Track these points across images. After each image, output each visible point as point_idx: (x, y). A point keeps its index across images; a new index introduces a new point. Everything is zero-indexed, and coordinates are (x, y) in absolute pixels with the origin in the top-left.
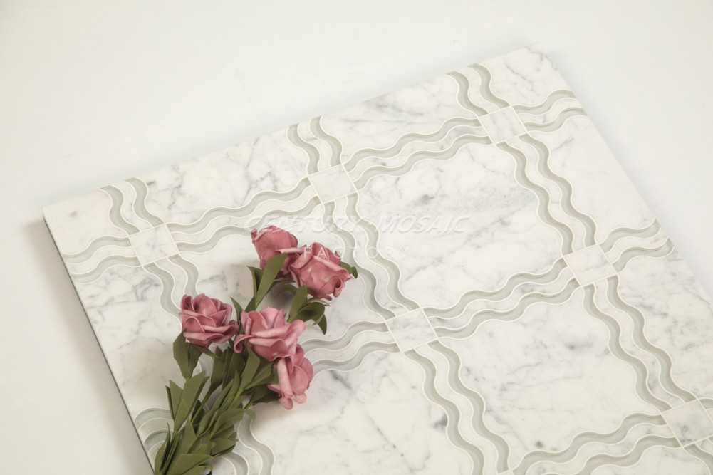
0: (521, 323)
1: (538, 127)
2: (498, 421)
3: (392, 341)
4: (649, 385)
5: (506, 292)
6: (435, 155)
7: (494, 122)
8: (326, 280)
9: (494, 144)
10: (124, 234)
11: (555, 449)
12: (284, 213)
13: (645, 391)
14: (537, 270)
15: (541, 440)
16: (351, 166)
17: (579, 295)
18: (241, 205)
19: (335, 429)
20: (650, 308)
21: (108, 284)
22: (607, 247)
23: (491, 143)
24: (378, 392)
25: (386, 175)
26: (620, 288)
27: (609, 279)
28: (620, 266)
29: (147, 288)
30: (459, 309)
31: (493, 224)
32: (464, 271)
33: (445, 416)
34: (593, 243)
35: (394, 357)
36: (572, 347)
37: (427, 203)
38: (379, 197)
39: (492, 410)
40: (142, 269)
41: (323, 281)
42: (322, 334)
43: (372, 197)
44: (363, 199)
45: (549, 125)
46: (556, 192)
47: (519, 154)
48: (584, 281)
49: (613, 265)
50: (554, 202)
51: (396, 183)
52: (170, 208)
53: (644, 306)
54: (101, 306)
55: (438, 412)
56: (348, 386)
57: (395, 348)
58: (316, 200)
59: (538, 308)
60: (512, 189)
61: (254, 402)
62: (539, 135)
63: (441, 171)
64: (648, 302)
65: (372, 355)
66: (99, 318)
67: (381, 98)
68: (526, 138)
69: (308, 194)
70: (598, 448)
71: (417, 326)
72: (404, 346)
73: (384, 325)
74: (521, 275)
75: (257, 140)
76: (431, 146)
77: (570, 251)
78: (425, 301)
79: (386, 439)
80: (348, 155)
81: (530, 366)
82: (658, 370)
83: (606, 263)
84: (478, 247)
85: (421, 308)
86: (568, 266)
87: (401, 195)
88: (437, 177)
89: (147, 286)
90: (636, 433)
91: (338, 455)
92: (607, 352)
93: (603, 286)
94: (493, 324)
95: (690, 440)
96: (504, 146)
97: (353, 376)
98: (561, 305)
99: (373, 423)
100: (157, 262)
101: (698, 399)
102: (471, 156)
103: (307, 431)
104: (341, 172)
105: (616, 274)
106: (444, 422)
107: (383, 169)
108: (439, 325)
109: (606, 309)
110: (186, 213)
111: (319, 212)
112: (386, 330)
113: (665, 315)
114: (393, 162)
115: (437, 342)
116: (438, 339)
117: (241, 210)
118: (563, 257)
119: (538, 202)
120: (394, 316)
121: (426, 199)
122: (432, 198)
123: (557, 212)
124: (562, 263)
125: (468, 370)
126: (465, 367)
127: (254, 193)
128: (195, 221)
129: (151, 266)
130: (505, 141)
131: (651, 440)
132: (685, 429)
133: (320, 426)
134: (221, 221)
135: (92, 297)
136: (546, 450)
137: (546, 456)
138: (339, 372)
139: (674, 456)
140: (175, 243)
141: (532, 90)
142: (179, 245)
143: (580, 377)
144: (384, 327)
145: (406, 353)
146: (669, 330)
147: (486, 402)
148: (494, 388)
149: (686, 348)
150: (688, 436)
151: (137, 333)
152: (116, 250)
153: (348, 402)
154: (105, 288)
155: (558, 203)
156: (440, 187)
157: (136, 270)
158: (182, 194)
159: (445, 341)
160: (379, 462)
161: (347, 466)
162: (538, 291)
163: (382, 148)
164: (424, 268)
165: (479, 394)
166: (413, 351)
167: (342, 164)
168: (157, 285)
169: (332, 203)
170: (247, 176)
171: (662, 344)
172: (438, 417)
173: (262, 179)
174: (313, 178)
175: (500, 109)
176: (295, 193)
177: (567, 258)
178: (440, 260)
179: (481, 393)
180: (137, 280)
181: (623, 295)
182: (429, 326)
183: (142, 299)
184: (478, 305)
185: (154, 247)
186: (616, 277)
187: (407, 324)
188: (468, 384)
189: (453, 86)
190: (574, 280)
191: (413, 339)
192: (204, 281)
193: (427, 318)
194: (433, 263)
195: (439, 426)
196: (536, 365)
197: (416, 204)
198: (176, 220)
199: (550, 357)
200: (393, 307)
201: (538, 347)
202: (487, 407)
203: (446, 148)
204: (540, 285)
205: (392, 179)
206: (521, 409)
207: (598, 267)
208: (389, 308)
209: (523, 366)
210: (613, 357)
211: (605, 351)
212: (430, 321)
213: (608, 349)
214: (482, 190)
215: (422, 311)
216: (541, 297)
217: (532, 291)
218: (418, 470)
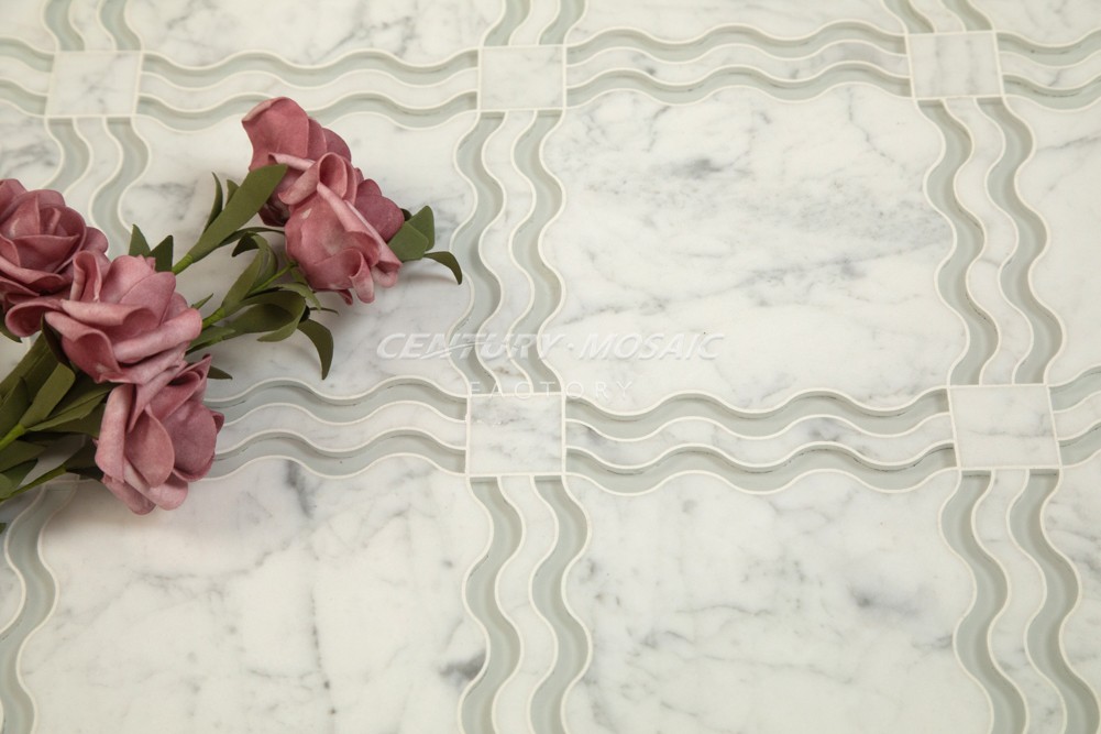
0: (771, 503)
1: (1036, 92)
2: (596, 715)
3: (460, 444)
5: (775, 423)
6: (775, 85)
7: (938, 54)
8: (332, 250)
9: (914, 99)
10: (52, 45)
12: (394, 108)
14: (870, 397)
16: (580, 54)
17: (944, 485)
18: (313, 63)
19: (221, 594)
22: (1068, 396)
23: (908, 94)
24: (365, 546)
25: (643, 94)
26: (1052, 502)
27: (1035, 474)
28: (1079, 451)
29: (27, 164)
30: (647, 423)
31: (823, 264)
33: (482, 657)
34: (1038, 379)
35: (444, 480)
36: (865, 602)
37: (699, 177)
38: (603, 132)
39: (595, 682)
40: (41, 123)
41: (324, 251)
42: (321, 376)
43: (590, 129)
44: (570, 125)
45: (1062, 95)
46: (1003, 240)
47: (959, 137)
48: (970, 457)
49: (1063, 445)
50: (987, 261)
51: (656, 116)
52: (170, 25)
53: (1091, 565)
55: (472, 640)
56: (306, 509)
57: (458, 459)
58: (471, 98)
59: (831, 481)
60: (906, 204)
61: (69, 471)
62: (1026, 110)
63: (767, 120)
65: (399, 458)
68: (995, 106)
69: (461, 82)
71: (533, 430)
72: (478, 466)
73: (463, 402)
74: (832, 398)
76: (774, 65)
77: (974, 380)
78: (580, 381)
79: (318, 661)
80: (586, 32)
81: (742, 610)
83: (1046, 432)
84: (763, 303)
86: (951, 413)
87: (653, 143)
88: (751, 131)
89: (29, 158)
91: (192, 657)
92: (945, 643)
93: (1013, 484)
94: (707, 483)
96: (935, 109)
97: (330, 490)
98: (888, 495)
99: (313, 612)
100: (80, 121)
102: (850, 107)
103: (159, 577)
104: (554, 60)
105: (1060, 467)
106: (470, 670)
107: (644, 81)
108: (582, 445)
109: (993, 541)
111: (466, 121)
112: (461, 416)
114: (674, 73)
115: (556, 481)
116: (563, 474)
117: (312, 73)
118: (948, 387)
119: (951, 250)
121: (702, 167)
122: (718, 170)
123: (985, 284)
124: (939, 400)
125: (593, 569)
126: (589, 560)
127: (352, 49)
128: (203, 64)
129: (62, 125)
130: (943, 100)
133: (192, 576)
134: (256, 81)
138: (309, 472)
140: (137, 95)
141: (1058, 12)
142: (143, 101)
143: (849, 681)
144: (460, 407)
145: (476, 482)
147: (594, 659)
148: (630, 632)
152: (17, 71)
153: (285, 545)
155: (998, 265)
156: (747, 153)
157: (29, 122)
158: (210, 7)
159: (577, 484)
160: (273, 708)
161: (196, 689)
162: (848, 446)
163: (666, 38)
164: (618, 310)
165: (588, 634)
166: (492, 482)
167: (565, 46)
168: (50, 164)
169: (500, 117)
170: (360, 12)
172: (463, 652)
173: (386, 26)
174: (488, 56)
175: (965, 32)
176: (436, 74)
177: (956, 394)
178: (661, 304)
179: (593, 632)
180: (18, 142)
181: (1052, 521)
182: (560, 438)
184: (696, 429)
185: (92, 88)
186: (1055, 474)
187: (513, 418)
188: (575, 600)
190: (948, 448)
191: (509, 456)
192: (147, 187)
193: (564, 420)
194: (644, 305)
195: (456, 675)
196: (757, 614)
197: (676, 172)
198: (166, 52)
199: (798, 607)
200: (503, 371)
201: (783, 573)
202: (589, 670)
203: (804, 78)
204: (859, 434)
205: (651, 103)
206: (666, 705)
207: (1022, 436)
208: (494, 371)
209: (725, 606)
210: (953, 661)
211: (940, 640)
212: (568, 429)
213: (951, 637)
214: (837, 185)
215: (560, 401)
216: (852, 461)
217: (835, 440)
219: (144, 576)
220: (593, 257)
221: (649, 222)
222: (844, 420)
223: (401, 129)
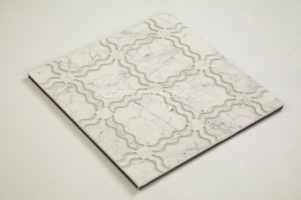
0: (187, 82)
1: (174, 33)
4: (229, 91)
5: (180, 75)
6: (146, 44)
7: (161, 33)
9: (163, 39)
10: (57, 76)
11: (207, 111)
12: (105, 64)
13: (228, 93)
14: (187, 68)
15: (203, 110)
16: (122, 49)
19: (140, 116)
20: (223, 73)
21: (57, 89)
22: (205, 59)
23: (162, 38)
25: (133, 51)
26: (212, 69)
27: (209, 68)
28: (211, 64)
30: (167, 81)
31: (170, 59)
32: (165, 71)
33: (172, 108)
34: (201, 59)
35: (152, 96)
36: (204, 86)
38: (133, 56)
39: (186, 105)
40: (66, 84)
43: (131, 57)
44: (128, 58)
45: (177, 32)
46: (186, 48)
47: (171, 40)
48: (201, 69)
49: (209, 64)
50: (186, 51)
51: (137, 52)
52: (69, 67)
53: (221, 73)
54: (57, 95)
58: (114, 60)
59: (190, 78)
60: (172, 49)
62: (176, 35)
63: (150, 47)
64: (222, 71)
66: (57, 98)
67: (125, 31)
68: (172, 36)
69: (111, 58)
70: (220, 109)
71: (156, 87)
74: (182, 70)
75: (90, 47)
76: (145, 42)
77: (195, 62)
78: (156, 81)
79: (157, 116)
80: (120, 47)
82: (230, 87)
83: (206, 64)
84: (168, 65)
85: (156, 83)
86: (196, 66)
87: (140, 55)
88: (149, 49)
89: (69, 88)
90: (229, 104)
91: (144, 122)
92: (214, 85)
93: (207, 70)
94: (179, 83)
95: (245, 103)
96: (166, 39)
97: (141, 102)
98: (197, 76)
99: (151, 113)
101: (244, 93)
102: (157, 42)
103: (133, 118)
104: (119, 51)
106: (173, 110)
107: (132, 49)
108: (163, 86)
109: (210, 75)
110: (75, 68)
111: (116, 63)
113: (228, 74)
114: (134, 47)
116: (164, 89)
117: (91, 65)
118: (193, 64)
119: (181, 51)
120: (148, 86)
121: (148, 55)
122: (150, 54)
123: (187, 53)
124: (194, 66)
127: (94, 60)
128: (78, 70)
129: (69, 83)
130: (166, 37)
131: (234, 105)
132: (242, 100)
133: (136, 116)
134: (87, 69)
135: (53, 93)
136: (205, 112)
137: (205, 113)
138: (137, 102)
139: (242, 107)
140: (74, 76)
141: (170, 24)
142: (76, 77)
143: (209, 93)
144: (146, 89)
145: (155, 94)
146: (230, 78)
147: (184, 103)
148: (184, 99)
149: (236, 81)
150: (244, 102)
151: (71, 100)
152: (56, 80)
154: (56, 90)
156: (151, 51)
157: (64, 85)
158: (72, 63)
159: (166, 90)
160: (157, 122)
161: (148, 125)
163: (130, 44)
164: (153, 72)
166: (157, 94)
167: (119, 49)
168: (72, 88)
169: (119, 60)
170: (91, 56)
171: (229, 81)
173: (95, 56)
174: (111, 54)
175: (162, 30)
176: (107, 59)
177: (195, 64)
178: (157, 70)
179: (181, 101)
180: (66, 87)
181: (214, 71)
182: (160, 87)
183: (69, 92)
184: (173, 79)
185: (68, 78)
186: (210, 67)
187: (153, 87)
188: (177, 99)
189: (146, 26)
190: (198, 70)
191: (156, 91)
192: (87, 85)
193: (159, 85)
194: (155, 71)
195: (172, 111)
197: (145, 57)
198: (72, 70)
199: (198, 89)
201: (194, 87)
203: (149, 41)
204: (189, 72)
205: (135, 51)
206: (194, 103)
207: (204, 65)
208: (146, 84)
210: (216, 86)
214: (164, 50)
216: (190, 75)
217: (187, 74)
218: (169, 123)
219: (131, 119)
220: (145, 69)
221: (148, 63)
222: (186, 72)
223: (109, 66)
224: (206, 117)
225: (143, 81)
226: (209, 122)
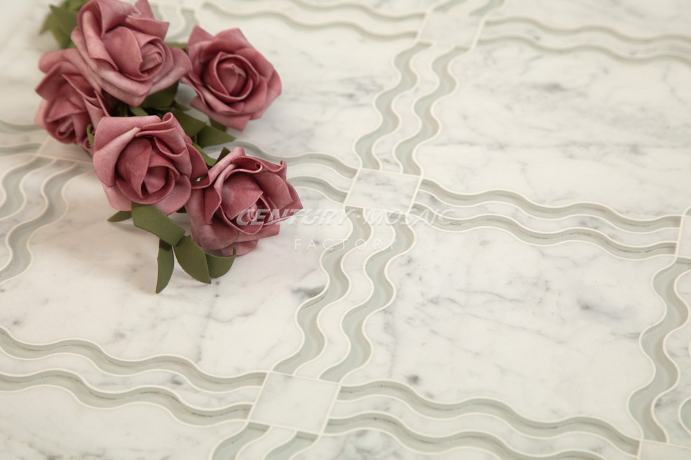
0: (540, 251)
2: (385, 328)
3: (345, 189)
4: (659, 400)
11: (431, 396)
13: (646, 403)
14: (627, 212)
25: (527, 48)
30: (471, 200)
31: (619, 145)
32: (523, 170)
33: (322, 289)
35: (332, 205)
36: (586, 307)
37: (550, 92)
38: (494, 62)
39: (391, 313)
43: (486, 59)
48: (687, 252)
51: (532, 59)
55: (318, 281)
57: (341, 196)
58: (411, 34)
63: (606, 72)
69: (410, 26)
70: (496, 426)
71: (395, 191)
72: (354, 201)
73: (355, 171)
80: (501, 14)
81: (501, 297)
84: (571, 157)
85: (421, 178)
86: (680, 228)
87: (525, 71)
88: (593, 75)
92: (635, 336)
94: (501, 234)
102: (665, 74)
104: (475, 25)
106: (312, 293)
107: (533, 44)
108: (424, 203)
109: (686, 293)
112: (351, 177)
114: (552, 41)
117: (311, 6)
118: (683, 216)
120: (377, 168)
121: (554, 88)
122: (565, 90)
124: (674, 221)
125: (410, 261)
126: (409, 256)
136: (417, 390)
143: (561, 343)
144: (351, 173)
147: (394, 302)
148: (422, 294)
156: (587, 86)
162: (603, 232)
163: (553, 24)
164: (472, 144)
165: (394, 290)
167: (484, 19)
169: (429, 44)
172: (310, 283)
177: (687, 220)
178: (502, 147)
179: (398, 290)
182: (411, 197)
184: (503, 209)
187: (385, 183)
188: (392, 274)
190: (673, 245)
191: (375, 200)
193: (417, 189)
194: (491, 145)
195: (302, 294)
196: (510, 301)
197: (536, 87)
199: (540, 302)
200: (386, 161)
201: (536, 284)
202: (388, 307)
203: (640, 56)
204: (613, 228)
205: (530, 52)
206: (433, 332)
208: (381, 160)
209: (490, 293)
210: (637, 346)
211: (631, 334)
212: (418, 194)
213: (639, 334)
214: (643, 109)
215: (418, 181)
216: (606, 243)
217: (595, 228)
218: (217, 320)
220: (465, 117)
221: (509, 107)
222: (604, 219)
223: (363, 42)
224: (387, 409)
225: (385, 147)
226: (362, 434)
